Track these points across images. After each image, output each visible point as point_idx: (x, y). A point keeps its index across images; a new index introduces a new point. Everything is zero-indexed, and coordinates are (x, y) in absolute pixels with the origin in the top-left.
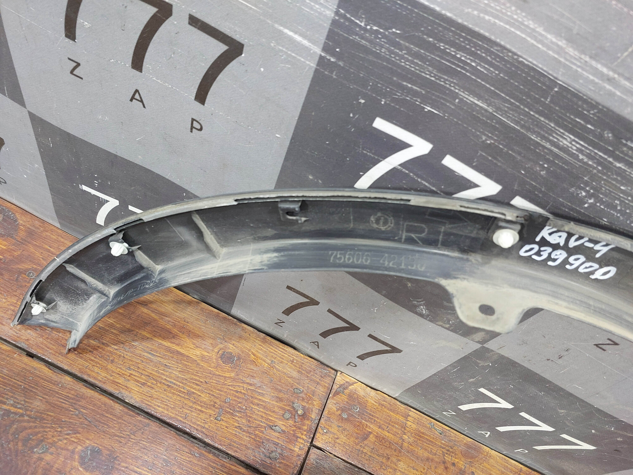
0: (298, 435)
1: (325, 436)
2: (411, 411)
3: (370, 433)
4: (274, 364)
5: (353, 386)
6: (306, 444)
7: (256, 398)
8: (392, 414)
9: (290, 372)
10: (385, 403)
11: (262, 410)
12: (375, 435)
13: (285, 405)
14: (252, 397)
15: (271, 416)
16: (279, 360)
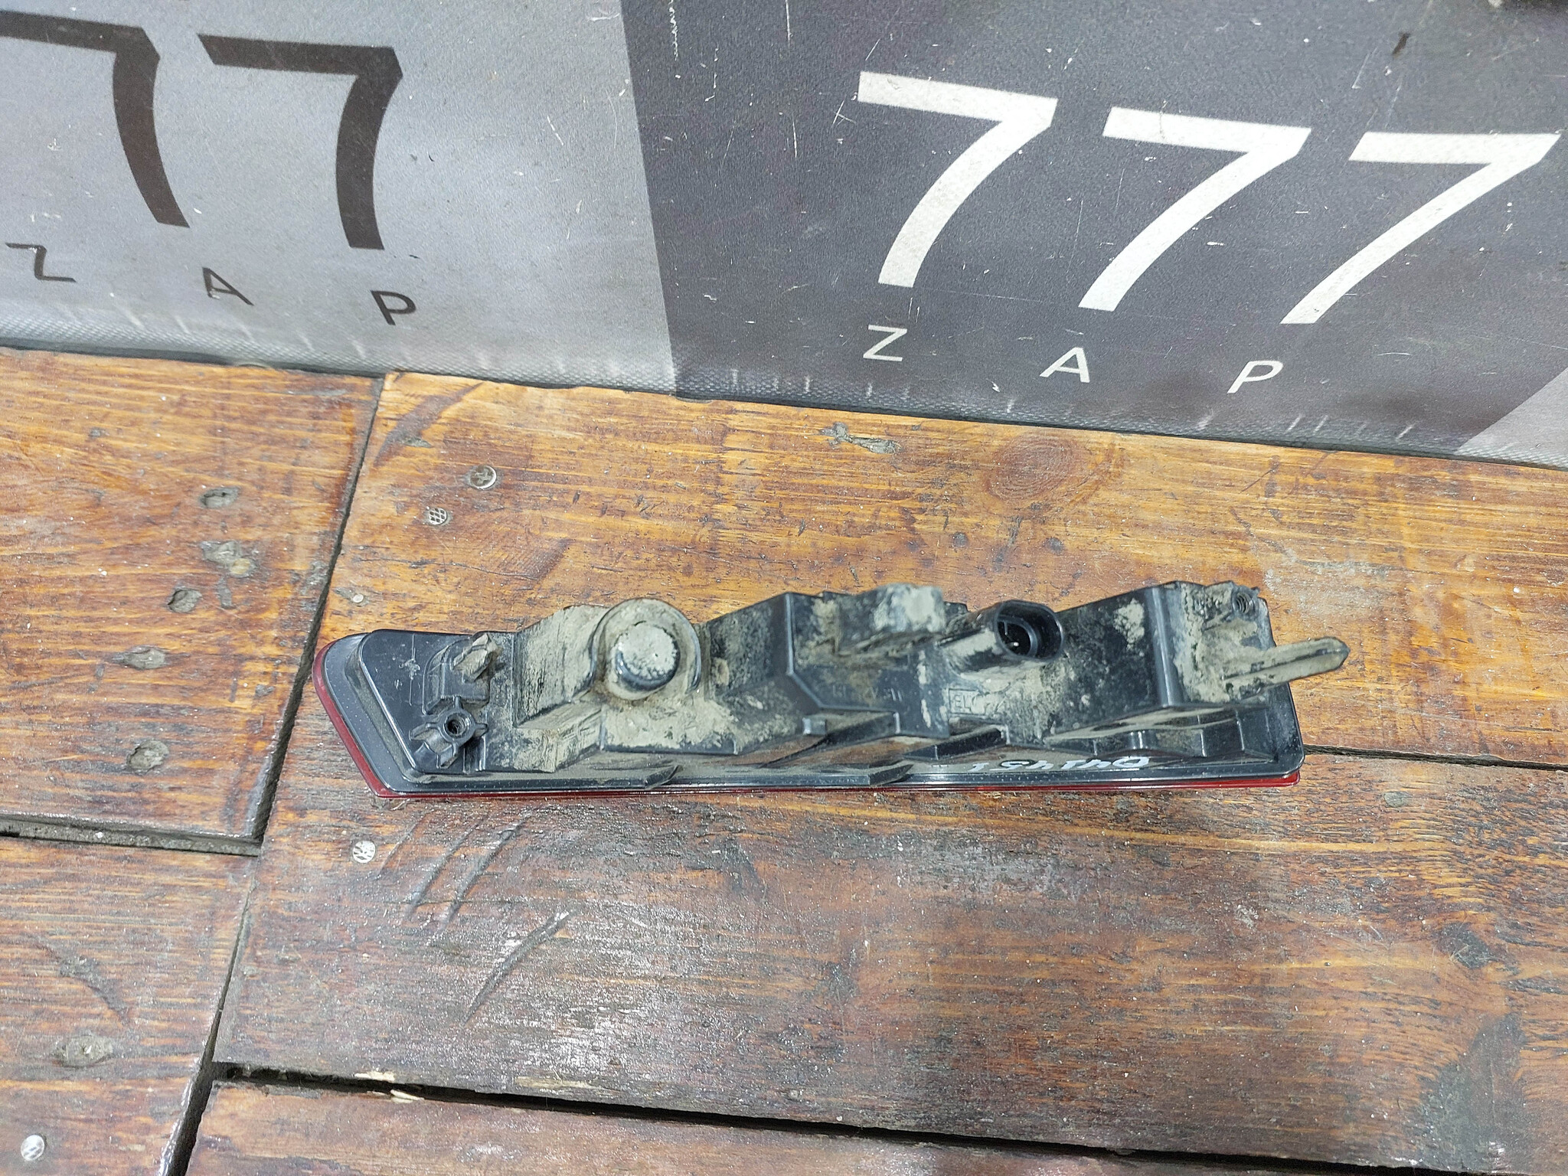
0: (242, 650)
1: (361, 616)
2: (736, 412)
3: (565, 544)
4: (102, 440)
5: (459, 405)
6: (283, 669)
7: (40, 580)
8: (652, 447)
9: (178, 444)
10: (613, 420)
11: (72, 613)
12: (589, 544)
13: (170, 565)
14: (21, 582)
15: (116, 622)
16: (120, 419)
